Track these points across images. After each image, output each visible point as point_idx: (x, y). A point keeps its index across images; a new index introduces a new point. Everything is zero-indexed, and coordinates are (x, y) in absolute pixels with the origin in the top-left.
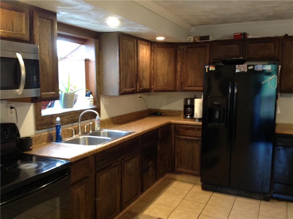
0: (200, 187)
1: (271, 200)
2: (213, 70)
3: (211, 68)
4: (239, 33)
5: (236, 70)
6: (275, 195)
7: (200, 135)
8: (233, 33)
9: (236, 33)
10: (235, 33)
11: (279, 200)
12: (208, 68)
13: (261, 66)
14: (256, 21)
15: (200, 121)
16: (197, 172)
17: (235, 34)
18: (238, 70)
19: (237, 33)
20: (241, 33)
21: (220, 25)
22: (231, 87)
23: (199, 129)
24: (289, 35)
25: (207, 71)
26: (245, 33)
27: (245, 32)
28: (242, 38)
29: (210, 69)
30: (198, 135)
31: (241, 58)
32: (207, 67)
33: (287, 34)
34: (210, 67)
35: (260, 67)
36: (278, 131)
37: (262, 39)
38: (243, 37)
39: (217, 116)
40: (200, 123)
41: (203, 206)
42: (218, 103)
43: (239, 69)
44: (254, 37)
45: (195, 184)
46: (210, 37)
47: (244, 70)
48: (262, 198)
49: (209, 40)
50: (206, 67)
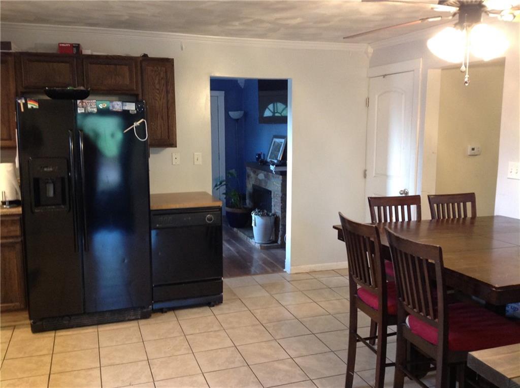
0: (29, 329)
1: (153, 315)
2: (36, 109)
3: (30, 104)
4: (67, 44)
5: (79, 108)
6: (157, 306)
7: (18, 233)
8: (57, 43)
9: (63, 44)
10: (61, 42)
11: (162, 311)
12: (25, 105)
13: (120, 103)
14: (91, 26)
15: (12, 205)
16: (17, 304)
17: (60, 45)
18: (82, 110)
19: (65, 44)
20: (72, 45)
21: (28, 24)
22: (73, 140)
23: (13, 222)
24: (150, 56)
25: (22, 110)
26: (79, 45)
27: (78, 43)
28: (74, 53)
29: (29, 106)
30: (13, 234)
31: (82, 88)
32: (21, 102)
33: (146, 53)
34: (29, 102)
35: (118, 105)
36: (154, 206)
37: (107, 57)
38: (75, 50)
39: (51, 193)
40: (18, 210)
41: (48, 359)
42: (51, 169)
43: (83, 107)
44: (95, 53)
45: (14, 327)
46: (13, 45)
47: (92, 109)
48: (139, 317)
49: (11, 51)
50: (19, 101)
